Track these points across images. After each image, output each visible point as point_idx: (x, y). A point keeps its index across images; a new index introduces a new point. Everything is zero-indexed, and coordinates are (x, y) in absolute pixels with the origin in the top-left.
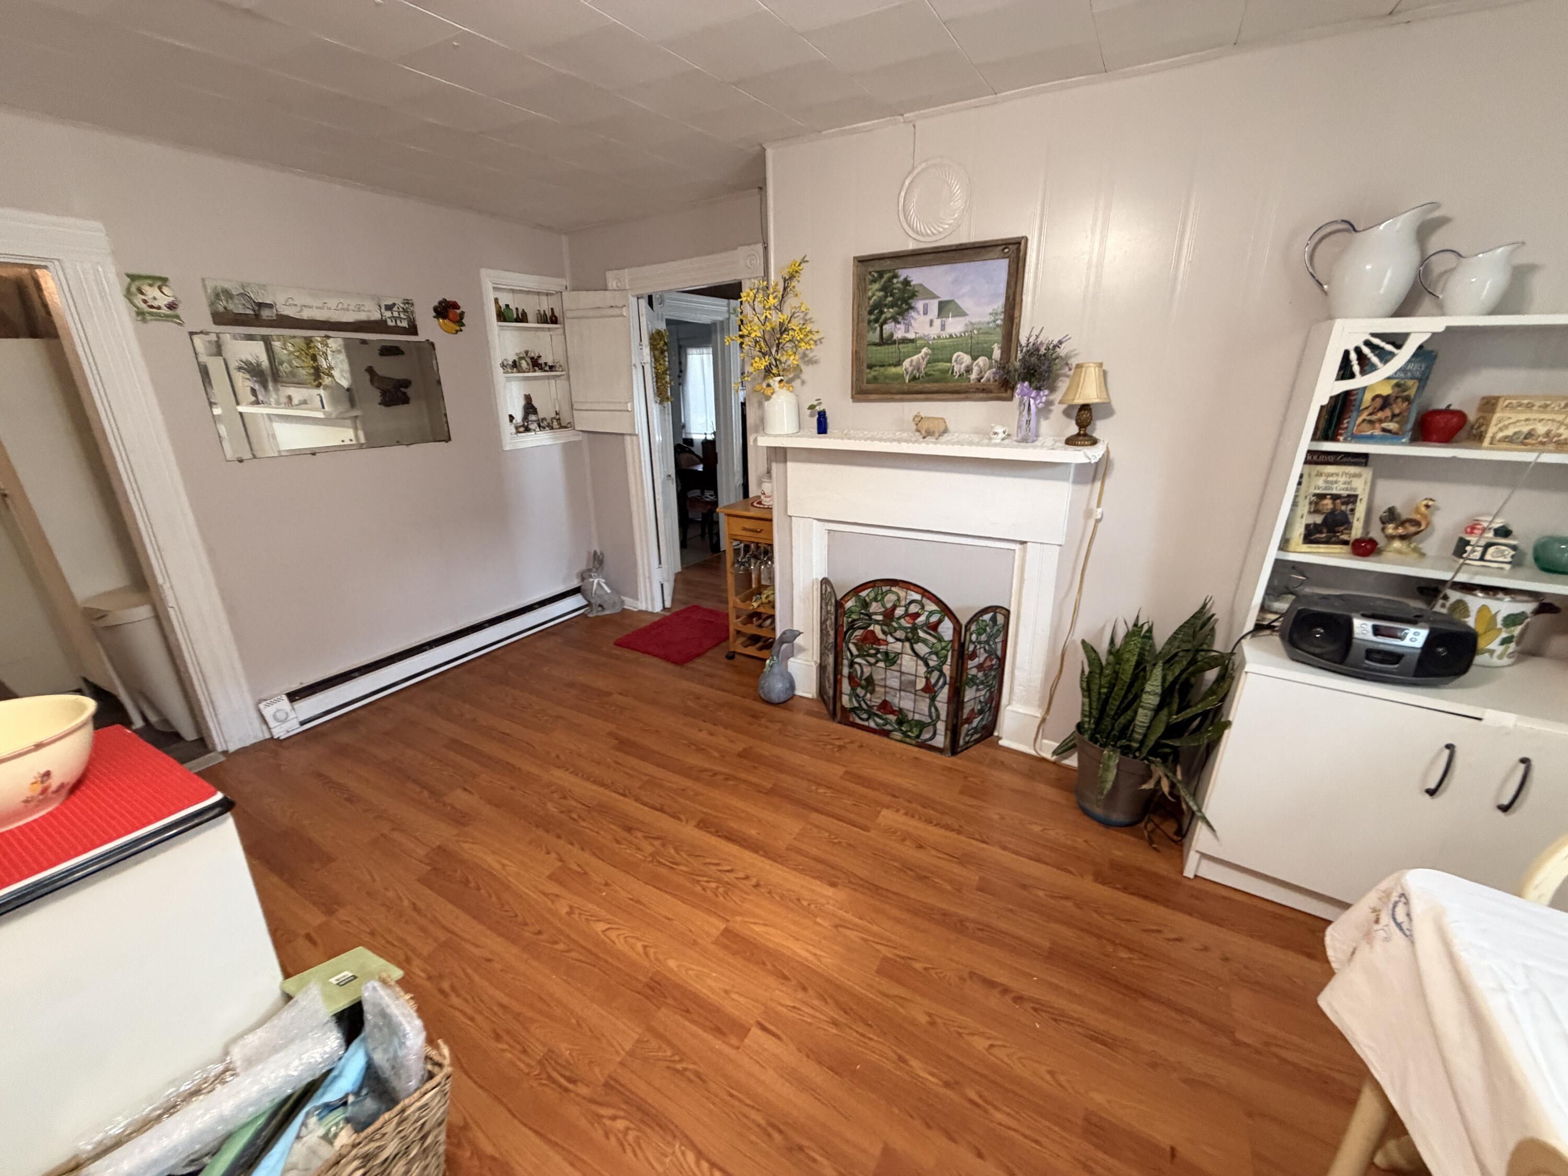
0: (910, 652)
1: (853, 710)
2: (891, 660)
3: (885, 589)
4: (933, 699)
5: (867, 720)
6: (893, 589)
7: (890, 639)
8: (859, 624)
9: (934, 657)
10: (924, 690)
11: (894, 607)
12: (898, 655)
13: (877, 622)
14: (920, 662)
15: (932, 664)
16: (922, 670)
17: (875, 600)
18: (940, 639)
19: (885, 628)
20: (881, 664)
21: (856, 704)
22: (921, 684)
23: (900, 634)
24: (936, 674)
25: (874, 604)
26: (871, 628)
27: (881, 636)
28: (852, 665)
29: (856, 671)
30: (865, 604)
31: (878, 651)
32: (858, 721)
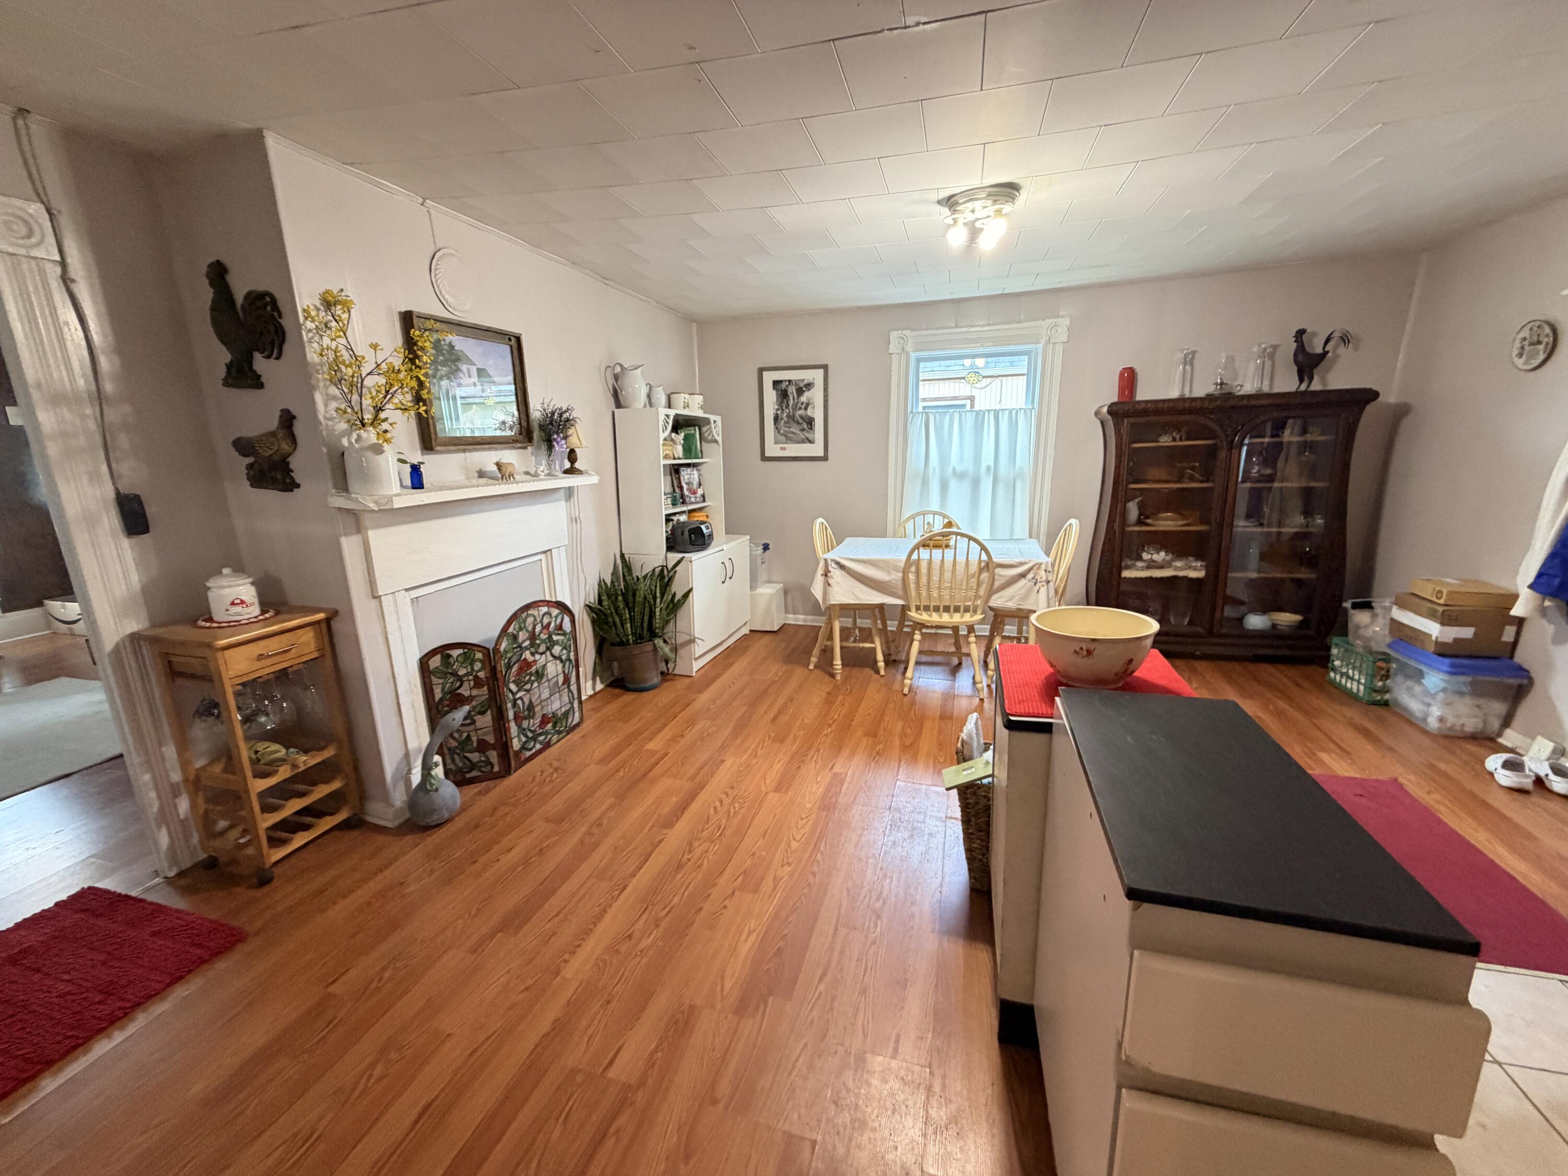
0: (551, 658)
1: (524, 748)
2: (540, 675)
3: (524, 615)
4: (569, 687)
5: (534, 746)
6: (530, 612)
7: (537, 657)
8: (514, 660)
9: (565, 651)
10: (563, 684)
11: (534, 628)
12: (544, 667)
13: (527, 648)
14: (558, 662)
15: (564, 657)
16: (560, 666)
17: (521, 629)
18: (565, 634)
19: (533, 650)
20: (536, 684)
21: (524, 739)
22: (561, 679)
23: (542, 648)
24: (567, 663)
25: (521, 633)
26: (523, 657)
27: (530, 658)
28: (515, 704)
29: (519, 707)
30: (515, 637)
31: (531, 674)
32: (528, 754)
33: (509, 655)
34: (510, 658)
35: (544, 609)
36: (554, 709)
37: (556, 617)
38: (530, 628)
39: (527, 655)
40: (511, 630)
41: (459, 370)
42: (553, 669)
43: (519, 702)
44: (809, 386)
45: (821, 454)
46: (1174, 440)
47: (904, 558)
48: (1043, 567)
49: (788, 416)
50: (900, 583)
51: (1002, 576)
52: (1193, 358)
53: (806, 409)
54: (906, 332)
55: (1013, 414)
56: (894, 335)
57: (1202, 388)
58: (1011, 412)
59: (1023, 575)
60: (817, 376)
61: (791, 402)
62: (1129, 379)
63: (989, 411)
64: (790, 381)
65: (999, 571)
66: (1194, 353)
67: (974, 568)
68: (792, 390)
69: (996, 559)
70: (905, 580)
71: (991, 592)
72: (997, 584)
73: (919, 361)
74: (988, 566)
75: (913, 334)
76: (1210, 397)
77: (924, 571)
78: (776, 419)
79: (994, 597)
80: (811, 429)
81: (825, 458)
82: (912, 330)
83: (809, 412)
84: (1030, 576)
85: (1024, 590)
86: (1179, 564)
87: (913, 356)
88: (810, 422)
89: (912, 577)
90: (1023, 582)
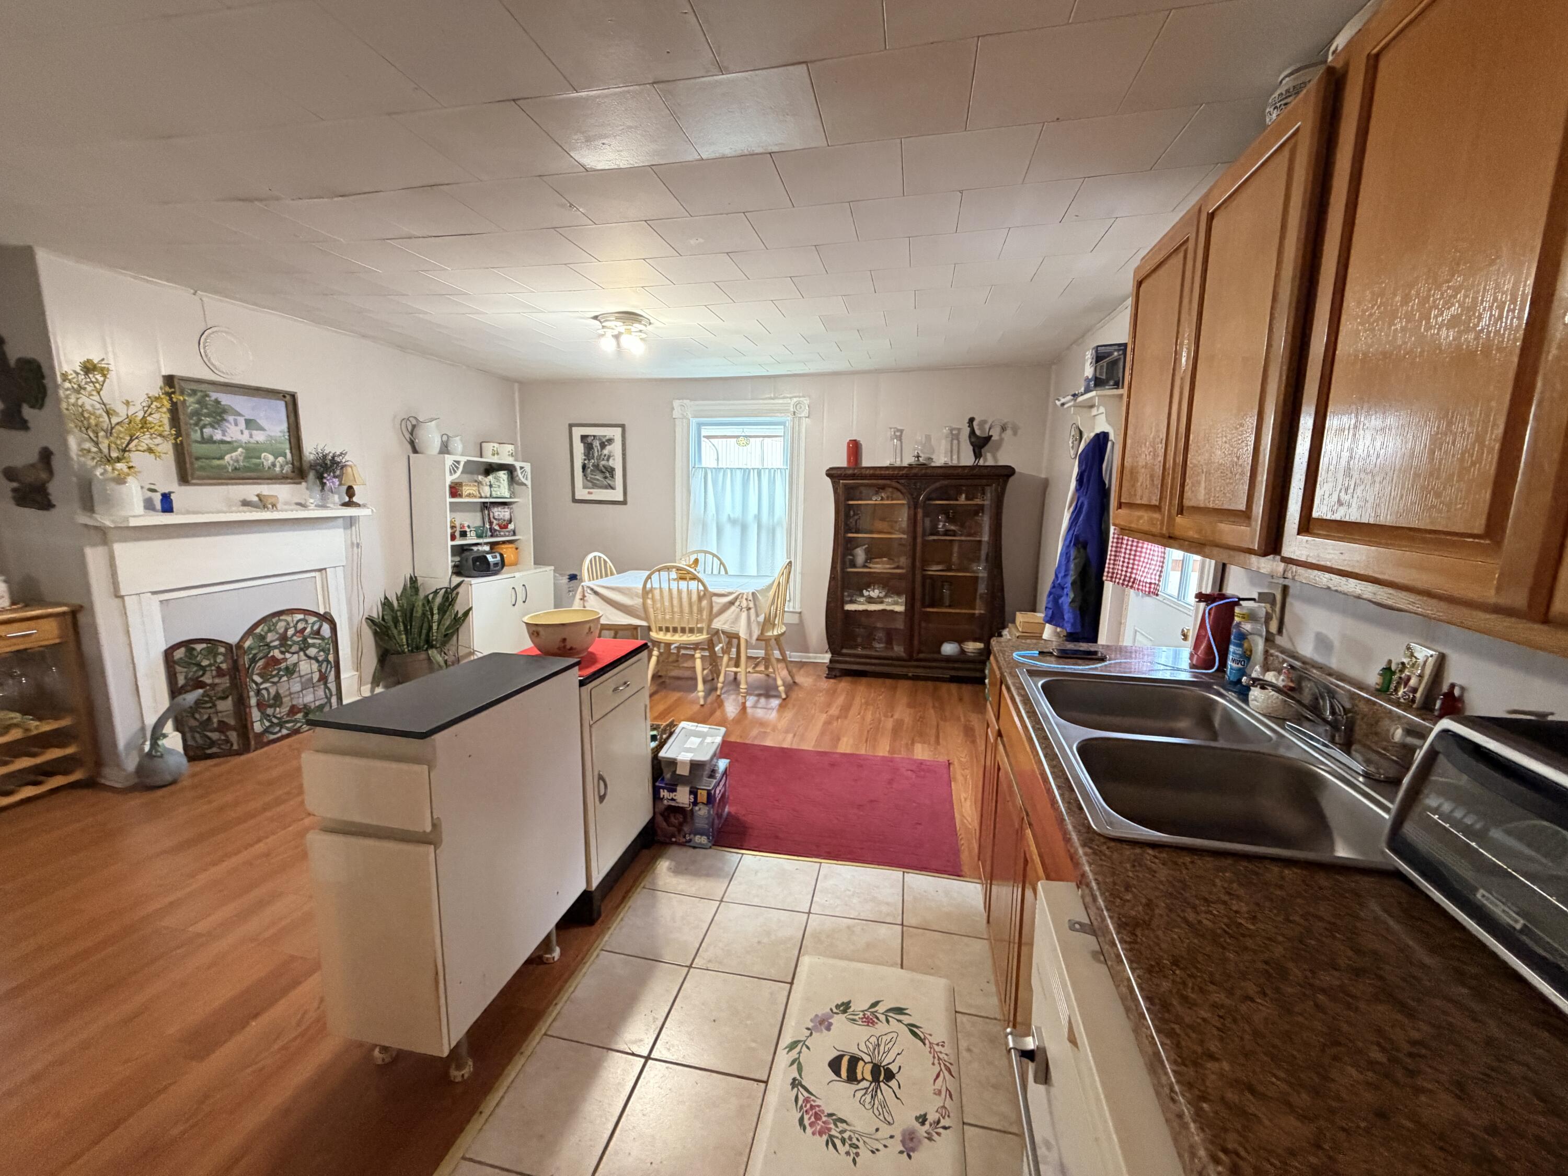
2: (290, 671)
3: (274, 620)
4: (326, 684)
5: (280, 731)
6: (281, 618)
8: (261, 655)
9: (322, 653)
10: (319, 680)
11: (286, 630)
13: (275, 647)
14: (313, 661)
15: (320, 659)
17: (270, 631)
18: (323, 639)
19: (283, 649)
21: (267, 724)
22: (316, 676)
23: (295, 648)
24: (324, 665)
25: (269, 634)
26: (271, 654)
27: (280, 656)
28: (258, 692)
29: (263, 696)
30: (262, 638)
31: (280, 670)
32: (272, 737)
33: (254, 652)
34: (255, 655)
35: (301, 616)
36: (305, 702)
37: (314, 624)
38: (281, 631)
39: (276, 653)
40: (258, 630)
41: (224, 420)
42: (306, 667)
43: (264, 692)
44: (610, 441)
45: (621, 499)
46: (882, 499)
47: (641, 586)
48: (745, 597)
49: (593, 465)
50: (640, 607)
51: (717, 603)
52: (901, 436)
53: (608, 460)
54: (685, 401)
55: (772, 472)
56: (676, 403)
57: (908, 460)
58: (770, 470)
59: (732, 603)
60: (616, 433)
61: (596, 454)
62: (855, 449)
63: (753, 469)
64: (594, 436)
65: (715, 599)
66: (901, 431)
67: (695, 597)
68: (597, 444)
69: (711, 589)
70: (644, 604)
71: (712, 617)
72: (715, 610)
73: (700, 425)
74: (705, 595)
75: (692, 403)
76: (911, 467)
77: (657, 596)
78: (584, 467)
79: (715, 620)
80: (612, 477)
81: (624, 503)
82: (691, 400)
83: (611, 463)
84: (737, 603)
85: (733, 616)
86: (890, 600)
87: (694, 421)
88: (611, 471)
89: (649, 602)
90: (733, 608)
